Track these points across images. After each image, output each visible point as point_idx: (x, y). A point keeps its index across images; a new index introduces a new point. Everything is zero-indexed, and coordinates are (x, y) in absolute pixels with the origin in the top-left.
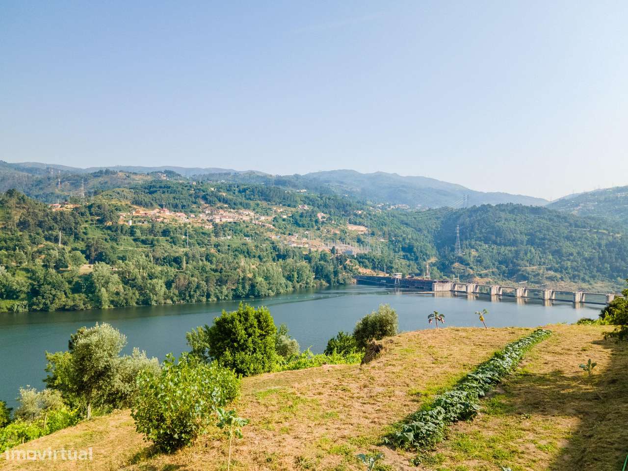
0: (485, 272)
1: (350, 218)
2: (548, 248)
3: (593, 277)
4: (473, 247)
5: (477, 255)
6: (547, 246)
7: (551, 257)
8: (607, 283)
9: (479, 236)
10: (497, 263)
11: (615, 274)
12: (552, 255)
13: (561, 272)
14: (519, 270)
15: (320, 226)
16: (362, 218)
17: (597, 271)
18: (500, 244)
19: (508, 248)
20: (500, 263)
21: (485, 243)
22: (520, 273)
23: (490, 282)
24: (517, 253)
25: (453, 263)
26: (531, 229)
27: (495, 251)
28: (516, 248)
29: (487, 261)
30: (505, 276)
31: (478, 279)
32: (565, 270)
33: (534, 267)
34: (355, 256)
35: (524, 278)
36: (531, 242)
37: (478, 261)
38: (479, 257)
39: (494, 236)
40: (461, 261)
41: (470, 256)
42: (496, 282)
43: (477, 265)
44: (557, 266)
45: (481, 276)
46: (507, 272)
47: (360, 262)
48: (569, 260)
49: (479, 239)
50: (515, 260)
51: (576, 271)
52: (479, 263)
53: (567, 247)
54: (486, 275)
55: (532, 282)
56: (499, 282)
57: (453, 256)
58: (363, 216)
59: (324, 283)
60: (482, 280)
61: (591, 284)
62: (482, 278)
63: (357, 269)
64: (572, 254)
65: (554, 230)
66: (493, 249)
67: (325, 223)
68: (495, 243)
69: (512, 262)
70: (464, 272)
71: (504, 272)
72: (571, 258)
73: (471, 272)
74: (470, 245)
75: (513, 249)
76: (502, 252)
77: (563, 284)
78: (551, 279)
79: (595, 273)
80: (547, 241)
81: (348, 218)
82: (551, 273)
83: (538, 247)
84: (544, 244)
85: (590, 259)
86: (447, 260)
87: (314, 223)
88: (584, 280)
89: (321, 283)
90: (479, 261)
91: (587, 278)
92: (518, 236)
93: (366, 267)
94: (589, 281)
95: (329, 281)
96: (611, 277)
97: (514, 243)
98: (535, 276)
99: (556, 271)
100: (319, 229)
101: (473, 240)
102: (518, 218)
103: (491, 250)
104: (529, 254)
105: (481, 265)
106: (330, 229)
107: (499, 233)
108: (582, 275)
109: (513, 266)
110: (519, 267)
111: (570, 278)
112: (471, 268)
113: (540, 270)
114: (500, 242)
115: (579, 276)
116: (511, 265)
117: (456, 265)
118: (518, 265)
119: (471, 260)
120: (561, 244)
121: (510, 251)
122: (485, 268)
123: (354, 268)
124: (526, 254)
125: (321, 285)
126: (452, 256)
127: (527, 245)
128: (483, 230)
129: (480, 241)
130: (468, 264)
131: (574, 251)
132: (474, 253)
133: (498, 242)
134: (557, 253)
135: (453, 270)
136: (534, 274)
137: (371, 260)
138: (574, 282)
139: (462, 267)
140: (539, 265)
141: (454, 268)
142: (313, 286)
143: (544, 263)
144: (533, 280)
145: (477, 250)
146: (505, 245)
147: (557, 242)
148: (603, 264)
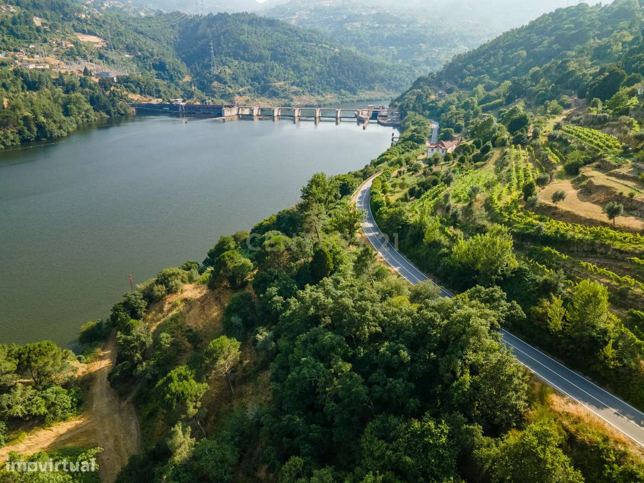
0: (241, 90)
1: (74, 25)
2: (290, 64)
3: (324, 90)
4: (224, 64)
5: (232, 73)
6: (288, 62)
7: (292, 72)
8: (334, 95)
9: (227, 51)
10: (250, 80)
11: (339, 86)
12: (293, 71)
13: (301, 86)
14: (270, 87)
15: (45, 36)
16: (90, 25)
17: (327, 84)
18: (248, 61)
19: (257, 64)
20: (253, 80)
21: (235, 59)
22: (271, 89)
23: (248, 100)
24: (265, 68)
25: (211, 82)
26: (272, 43)
27: (246, 68)
28: (264, 65)
29: (242, 79)
30: (259, 93)
31: (237, 97)
32: (305, 84)
33: (282, 83)
34: (115, 79)
35: (274, 94)
36: (274, 58)
37: (233, 79)
38: (233, 74)
39: (241, 51)
40: (220, 79)
41: (225, 74)
42: (253, 99)
43: (233, 83)
44: (298, 81)
45: (239, 93)
46: (260, 89)
47: (126, 87)
48: (306, 75)
49: (228, 54)
50: (265, 77)
51: (312, 84)
52: (235, 81)
53: (304, 63)
54: (244, 93)
55: (281, 97)
56: (256, 100)
57: (210, 74)
58: (89, 22)
59: (104, 115)
60: (241, 98)
61: (323, 96)
62: (241, 96)
63: (126, 95)
64: (307, 69)
65: (291, 45)
66: (243, 65)
67: (48, 32)
68: (243, 58)
69: (263, 79)
70: (225, 91)
71: (258, 90)
72: (307, 72)
73: (231, 91)
74: (222, 61)
75: (260, 65)
76: (252, 68)
77: (304, 97)
78: (295, 93)
79: (325, 86)
80: (286, 57)
81: (71, 24)
82: (295, 88)
83: (280, 63)
84: (285, 60)
85: (321, 73)
86: (204, 78)
87: (35, 32)
88: (319, 93)
89: (101, 115)
90: (235, 79)
91: (321, 91)
92: (263, 51)
93: (134, 92)
94: (322, 94)
95: (108, 113)
96: (337, 90)
97: (260, 58)
98: (283, 91)
99: (298, 86)
100: (45, 41)
101: (222, 55)
102: (258, 30)
103: (242, 67)
104: (275, 70)
105: (237, 83)
106: (59, 41)
107: (245, 47)
108: (317, 89)
109: (265, 83)
110: (270, 84)
111: (309, 92)
112: (230, 87)
113: (286, 85)
114: (248, 58)
115: (315, 89)
116: (262, 83)
117: (215, 83)
118: (269, 82)
119: (228, 78)
120: (298, 59)
121: (259, 67)
122: (241, 86)
123: (123, 94)
124: (272, 69)
125: (102, 118)
126: (208, 75)
127: (271, 60)
128: (230, 45)
129: (230, 56)
130: (226, 83)
131: (308, 65)
132: (228, 70)
133: (247, 57)
134: (296, 68)
135: (214, 89)
136: (282, 89)
137: (136, 84)
138: (313, 95)
139: (222, 86)
140: (284, 80)
141: (214, 87)
142: (95, 120)
143: (288, 79)
144: (282, 95)
145: (229, 67)
146: (253, 61)
147: (294, 57)
148: (330, 78)
